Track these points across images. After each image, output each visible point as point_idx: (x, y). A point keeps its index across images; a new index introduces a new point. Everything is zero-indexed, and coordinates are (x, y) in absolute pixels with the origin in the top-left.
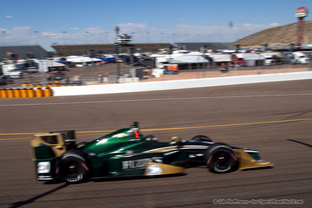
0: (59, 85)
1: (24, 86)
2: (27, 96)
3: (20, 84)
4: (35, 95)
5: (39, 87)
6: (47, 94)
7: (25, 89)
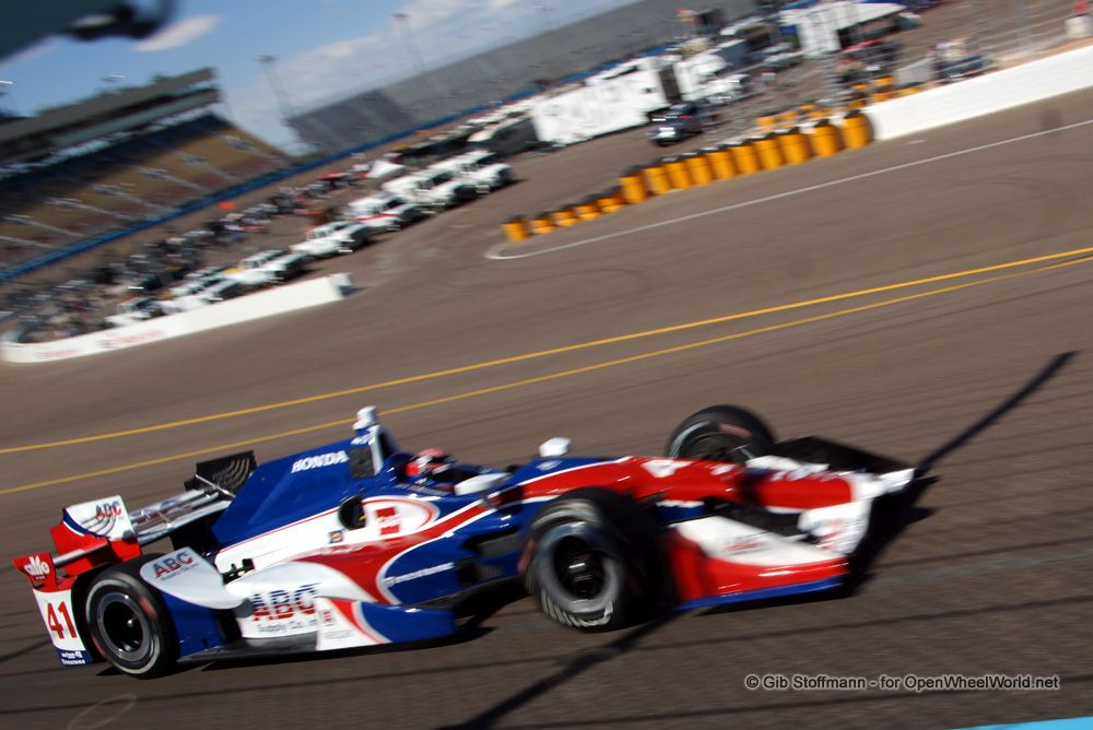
0: (890, 92)
1: (765, 126)
2: (784, 161)
3: (749, 122)
4: (809, 151)
5: (819, 117)
6: (854, 139)
7: (771, 136)
